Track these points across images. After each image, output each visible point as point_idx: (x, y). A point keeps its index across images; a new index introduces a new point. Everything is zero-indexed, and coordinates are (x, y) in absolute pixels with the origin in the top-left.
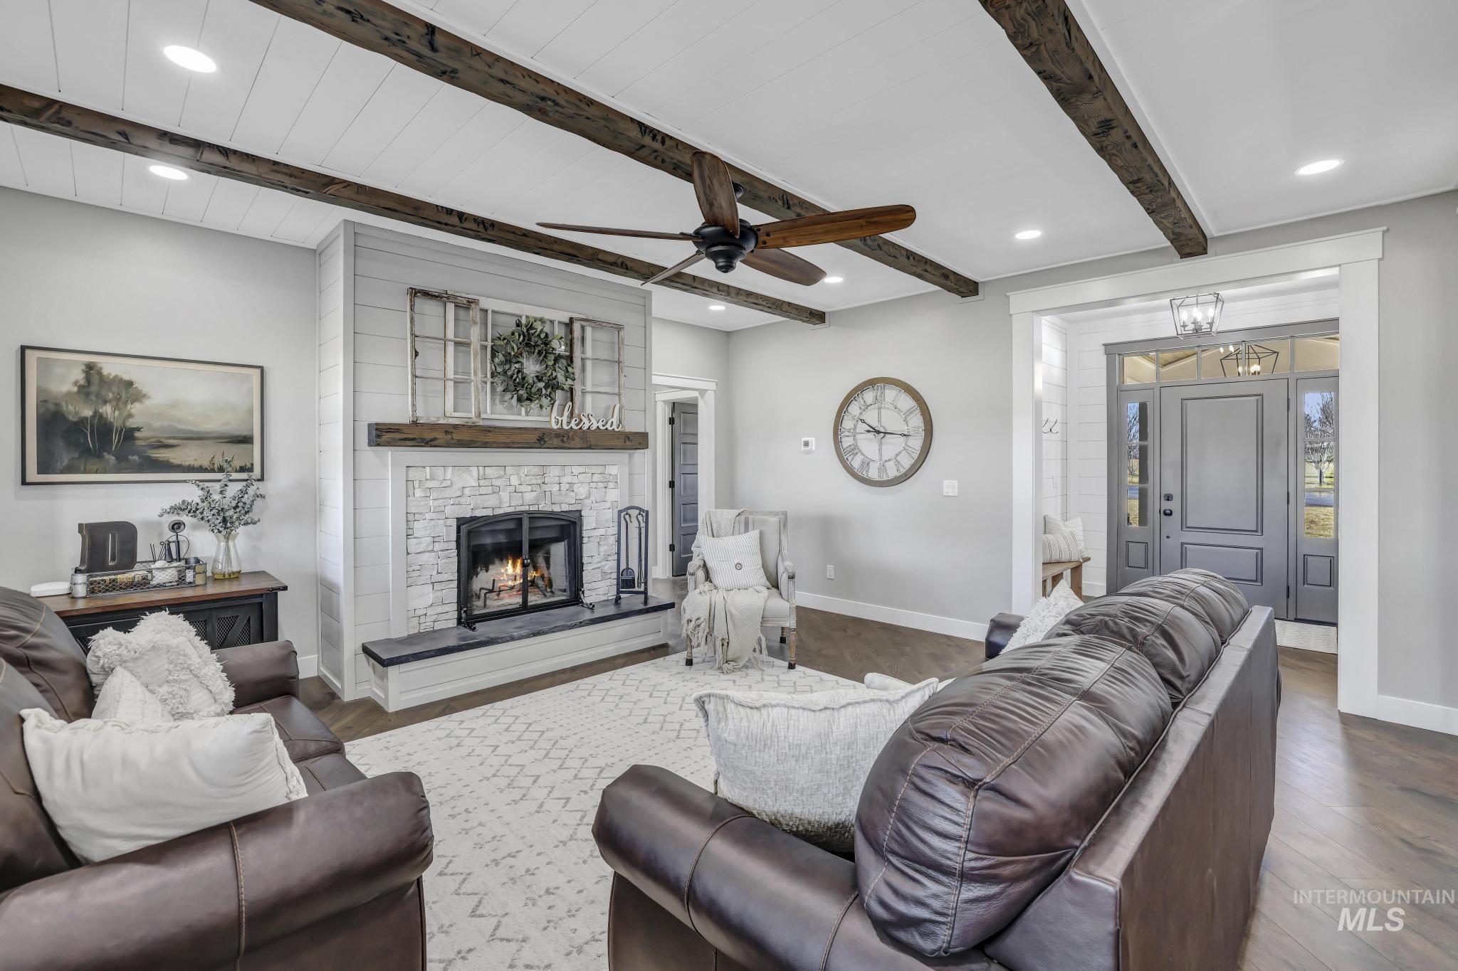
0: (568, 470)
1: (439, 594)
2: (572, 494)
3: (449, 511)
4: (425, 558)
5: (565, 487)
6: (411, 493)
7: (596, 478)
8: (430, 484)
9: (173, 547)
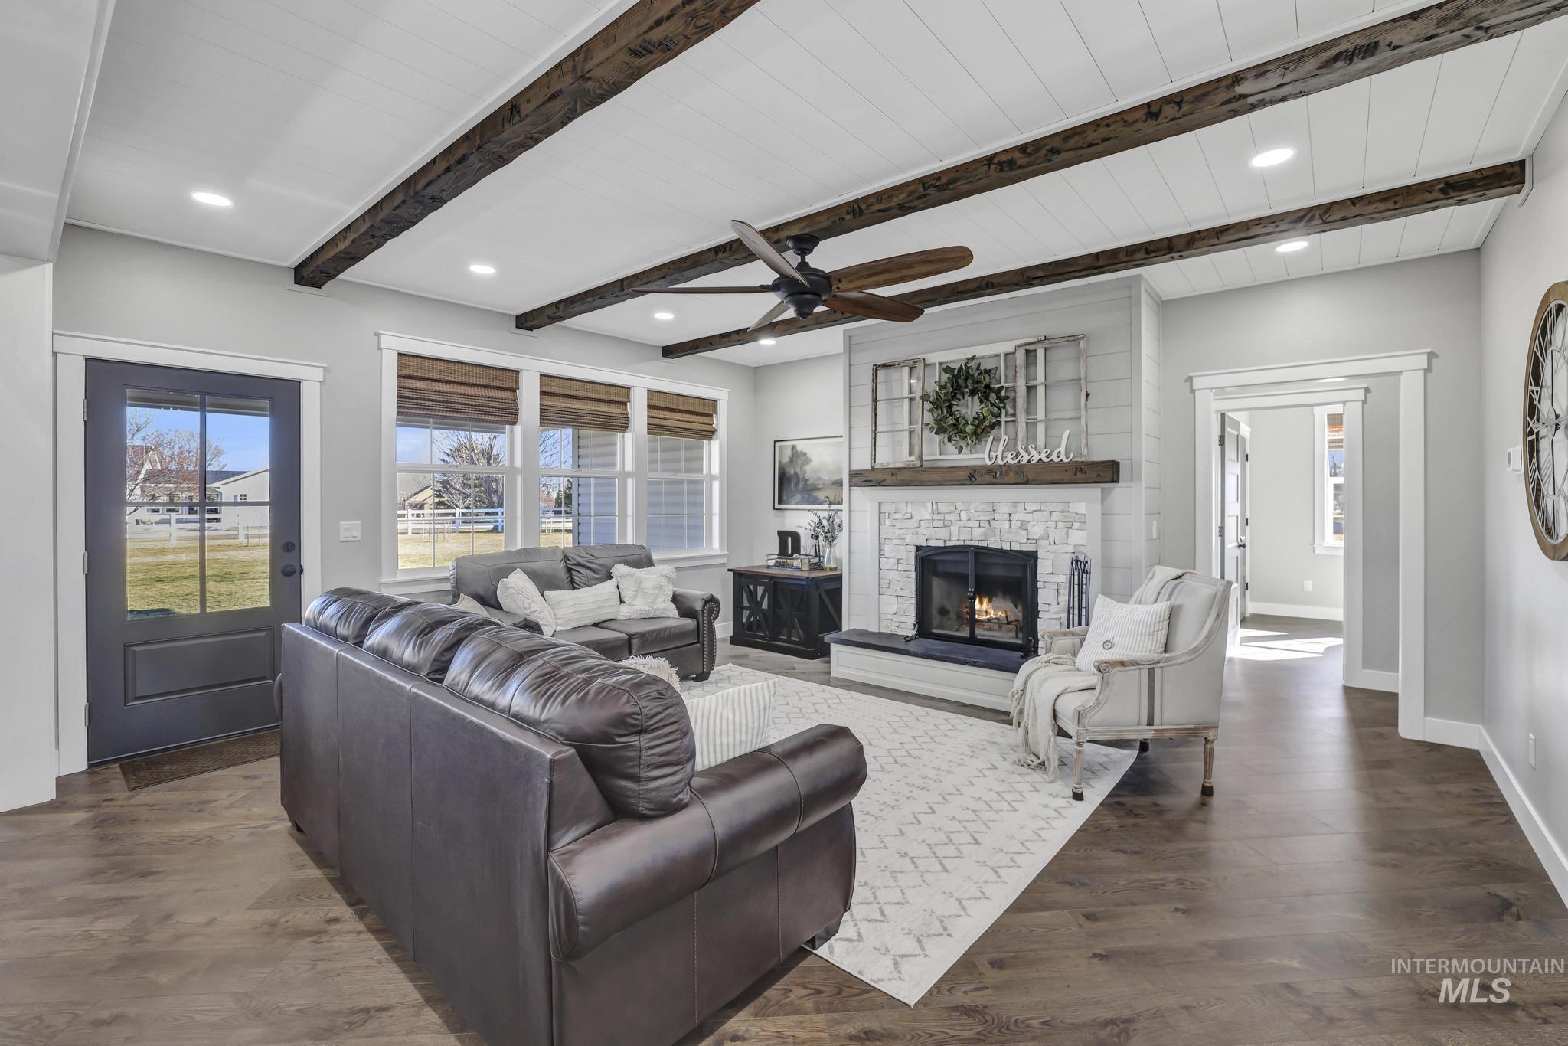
0: (1021, 507)
1: (901, 606)
2: (1024, 533)
3: (909, 539)
4: (892, 575)
5: (1016, 524)
6: (882, 522)
7: (1055, 516)
8: (897, 516)
9: (817, 548)
